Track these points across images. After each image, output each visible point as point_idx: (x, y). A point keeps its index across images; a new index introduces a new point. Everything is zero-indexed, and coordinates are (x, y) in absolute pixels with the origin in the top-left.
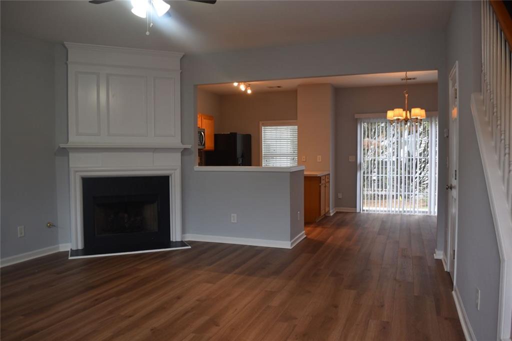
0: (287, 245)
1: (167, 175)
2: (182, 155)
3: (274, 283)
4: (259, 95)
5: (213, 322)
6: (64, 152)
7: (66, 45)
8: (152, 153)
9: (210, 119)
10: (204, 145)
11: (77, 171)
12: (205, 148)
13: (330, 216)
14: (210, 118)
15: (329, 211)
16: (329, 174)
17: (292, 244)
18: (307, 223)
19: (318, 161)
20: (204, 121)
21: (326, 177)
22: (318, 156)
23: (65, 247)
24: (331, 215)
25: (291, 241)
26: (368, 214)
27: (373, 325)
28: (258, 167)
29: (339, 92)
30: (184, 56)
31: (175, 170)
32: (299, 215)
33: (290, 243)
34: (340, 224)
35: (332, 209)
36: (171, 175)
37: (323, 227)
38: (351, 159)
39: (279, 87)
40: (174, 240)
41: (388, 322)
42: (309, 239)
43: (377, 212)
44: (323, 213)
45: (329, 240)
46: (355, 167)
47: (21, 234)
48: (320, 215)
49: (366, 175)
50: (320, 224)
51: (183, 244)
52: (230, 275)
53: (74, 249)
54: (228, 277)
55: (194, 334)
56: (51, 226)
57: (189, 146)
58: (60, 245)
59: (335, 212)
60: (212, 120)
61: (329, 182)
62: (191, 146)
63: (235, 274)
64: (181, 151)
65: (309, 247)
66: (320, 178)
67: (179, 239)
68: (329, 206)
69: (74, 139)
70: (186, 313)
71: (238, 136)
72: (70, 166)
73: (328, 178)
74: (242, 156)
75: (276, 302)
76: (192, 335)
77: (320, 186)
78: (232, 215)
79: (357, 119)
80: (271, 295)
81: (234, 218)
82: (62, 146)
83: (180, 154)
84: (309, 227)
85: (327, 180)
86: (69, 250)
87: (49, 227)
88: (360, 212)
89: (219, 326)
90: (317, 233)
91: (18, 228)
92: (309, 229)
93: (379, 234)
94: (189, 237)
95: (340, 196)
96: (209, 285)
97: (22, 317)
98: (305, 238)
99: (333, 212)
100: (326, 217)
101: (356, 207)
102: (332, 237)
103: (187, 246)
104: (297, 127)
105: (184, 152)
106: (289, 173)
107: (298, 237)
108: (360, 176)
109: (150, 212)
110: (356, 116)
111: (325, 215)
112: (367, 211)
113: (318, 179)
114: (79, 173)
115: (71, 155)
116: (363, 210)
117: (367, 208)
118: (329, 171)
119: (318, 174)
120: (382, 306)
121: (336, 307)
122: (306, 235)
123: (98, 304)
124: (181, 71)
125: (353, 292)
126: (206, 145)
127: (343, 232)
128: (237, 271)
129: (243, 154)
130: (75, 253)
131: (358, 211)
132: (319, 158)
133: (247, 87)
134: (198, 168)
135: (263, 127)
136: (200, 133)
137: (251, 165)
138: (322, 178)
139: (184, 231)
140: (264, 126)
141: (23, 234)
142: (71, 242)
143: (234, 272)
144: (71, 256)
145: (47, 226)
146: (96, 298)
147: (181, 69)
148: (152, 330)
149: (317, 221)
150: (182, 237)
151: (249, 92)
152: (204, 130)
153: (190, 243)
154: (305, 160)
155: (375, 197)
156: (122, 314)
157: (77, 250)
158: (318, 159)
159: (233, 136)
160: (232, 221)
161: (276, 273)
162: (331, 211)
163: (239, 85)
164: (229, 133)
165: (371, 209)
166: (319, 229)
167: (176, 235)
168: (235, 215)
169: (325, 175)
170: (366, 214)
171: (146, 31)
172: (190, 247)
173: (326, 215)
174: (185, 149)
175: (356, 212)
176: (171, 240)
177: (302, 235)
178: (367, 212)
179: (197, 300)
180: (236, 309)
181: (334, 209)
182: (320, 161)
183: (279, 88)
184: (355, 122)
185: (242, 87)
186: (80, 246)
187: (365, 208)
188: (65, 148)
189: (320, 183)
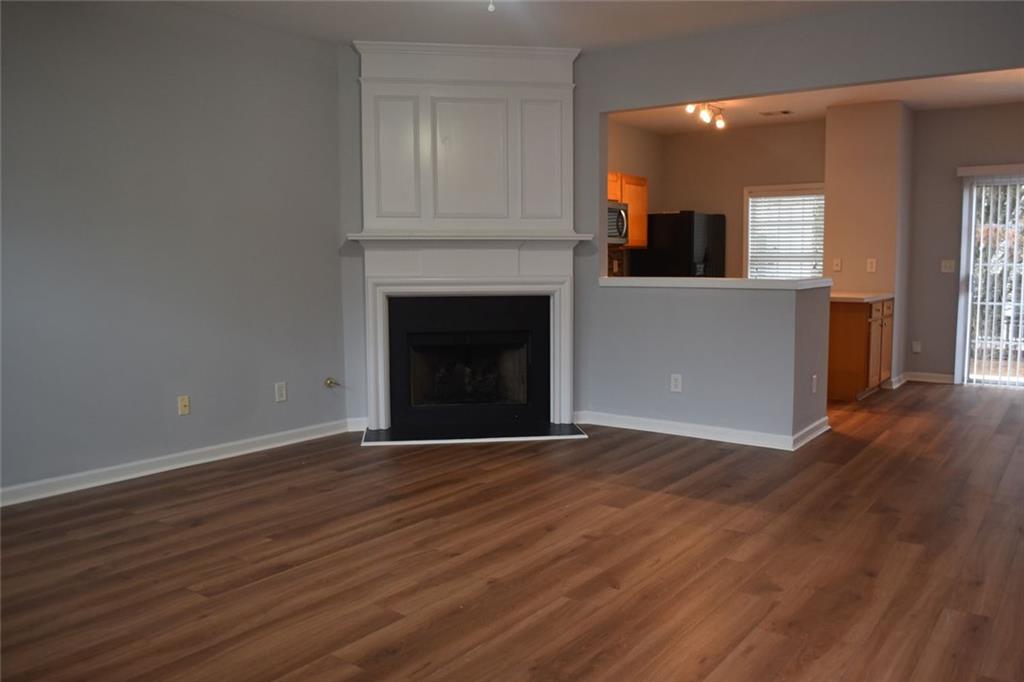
0: (784, 442)
1: (547, 294)
2: (576, 254)
3: (744, 516)
4: (742, 132)
5: (610, 579)
6: (356, 248)
7: (358, 47)
8: (516, 251)
9: (637, 185)
10: (626, 235)
11: (377, 285)
12: (627, 242)
13: (892, 390)
14: (640, 181)
15: (890, 378)
16: (892, 299)
17: (796, 442)
18: (833, 402)
19: (869, 270)
20: (627, 187)
21: (885, 304)
22: (869, 261)
23: (357, 424)
24: (895, 386)
25: (794, 434)
26: (981, 388)
27: (950, 619)
28: (739, 279)
29: (921, 119)
30: (580, 55)
31: (562, 283)
32: (815, 381)
33: (790, 439)
34: (912, 408)
35: (898, 374)
36: (553, 295)
37: (870, 412)
38: (946, 267)
39: (785, 112)
40: (557, 422)
41: (986, 619)
42: (837, 434)
43: (1003, 386)
44: (873, 380)
45: (879, 440)
46: (954, 285)
47: (281, 395)
48: (867, 386)
49: (979, 303)
50: (867, 404)
51: (573, 429)
52: (659, 494)
53: (373, 428)
54: (652, 499)
55: (567, 599)
56: (333, 384)
57: (588, 237)
58: (349, 420)
59: (903, 382)
60: (642, 186)
61: (892, 315)
62: (592, 235)
63: (667, 493)
64: (574, 245)
65: (834, 450)
66: (869, 306)
67: (566, 420)
68: (889, 368)
69: (374, 225)
70: (559, 558)
71: (696, 218)
72: (366, 275)
73: (889, 308)
74: (706, 260)
75: (742, 553)
76: (563, 600)
77: (870, 323)
78: (673, 376)
79: (962, 178)
80: (734, 538)
81: (677, 383)
82: (352, 236)
83: (570, 253)
84: (839, 409)
85: (886, 311)
86: (364, 430)
87: (329, 386)
88: (962, 385)
89: (619, 588)
90: (854, 422)
91: (276, 386)
92: (838, 413)
93: (1000, 431)
94: (587, 418)
95: (917, 347)
96: (613, 510)
97: (268, 540)
98: (828, 431)
99: (900, 381)
100: (882, 390)
101: (953, 373)
102: (888, 432)
103: (582, 433)
104: (823, 197)
105: (580, 248)
106: (794, 292)
107: (811, 426)
108: (965, 304)
109: (513, 365)
110: (962, 172)
111: (879, 386)
112: (978, 381)
113: (866, 308)
114: (381, 288)
115: (368, 254)
116: (970, 381)
117: (980, 377)
118: (894, 293)
119: (867, 297)
120: (979, 583)
121: (872, 575)
122: (829, 424)
123: (402, 527)
124: (573, 85)
125: (916, 549)
126: (630, 238)
127: (913, 424)
128: (673, 487)
129: (706, 255)
130: (374, 435)
131: (957, 380)
132: (871, 265)
133: (716, 113)
134: (606, 281)
135: (751, 200)
136: (615, 212)
137: (723, 276)
138: (874, 306)
139: (576, 406)
140: (752, 197)
141: (284, 398)
142: (367, 415)
143: (666, 489)
144: (366, 441)
145: (326, 383)
146: (398, 516)
147: (574, 82)
148: (490, 583)
149: (860, 399)
150: (573, 417)
151: (720, 124)
152: (626, 205)
153: (588, 429)
154: (839, 269)
155: (1007, 356)
156: (441, 549)
157: (378, 431)
158: (869, 265)
159: (686, 217)
160: (673, 389)
161: (753, 497)
162: (893, 380)
163: (697, 111)
164: (678, 212)
165: (988, 377)
166: (861, 416)
167: (561, 411)
168: (679, 377)
169: (883, 302)
170: (976, 388)
171: (488, 3)
172: (586, 436)
173: (884, 387)
174: (581, 242)
175: (953, 384)
176: (552, 421)
177: (821, 425)
178: (979, 385)
179: (585, 537)
180: (659, 560)
181: (901, 376)
182: (874, 270)
183: (786, 115)
184: (959, 185)
185: (705, 116)
186: (384, 423)
187: (974, 376)
188: (357, 241)
189: (870, 317)
